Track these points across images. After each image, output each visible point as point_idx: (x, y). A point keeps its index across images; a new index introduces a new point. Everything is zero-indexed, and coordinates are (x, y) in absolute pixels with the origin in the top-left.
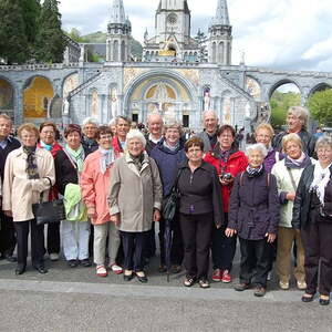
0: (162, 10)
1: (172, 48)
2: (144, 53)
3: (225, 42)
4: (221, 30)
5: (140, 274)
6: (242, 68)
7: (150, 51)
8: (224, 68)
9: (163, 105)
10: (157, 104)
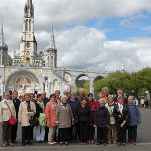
0: (23, 41)
1: (28, 59)
2: (14, 61)
3: (54, 56)
4: (52, 51)
5: (66, 143)
6: (63, 69)
7: (17, 60)
8: (54, 69)
9: (25, 87)
10: (22, 86)
